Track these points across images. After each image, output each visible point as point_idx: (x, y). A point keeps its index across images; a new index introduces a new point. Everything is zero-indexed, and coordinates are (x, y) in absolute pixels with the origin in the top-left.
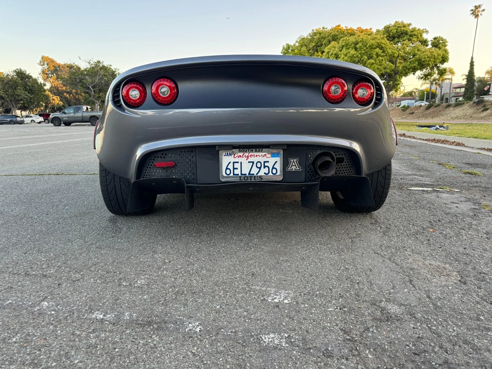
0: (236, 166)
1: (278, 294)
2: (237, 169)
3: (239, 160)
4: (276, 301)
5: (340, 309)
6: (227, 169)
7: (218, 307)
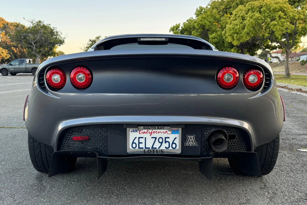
0: (141, 140)
2: (142, 143)
3: (144, 135)
6: (133, 143)
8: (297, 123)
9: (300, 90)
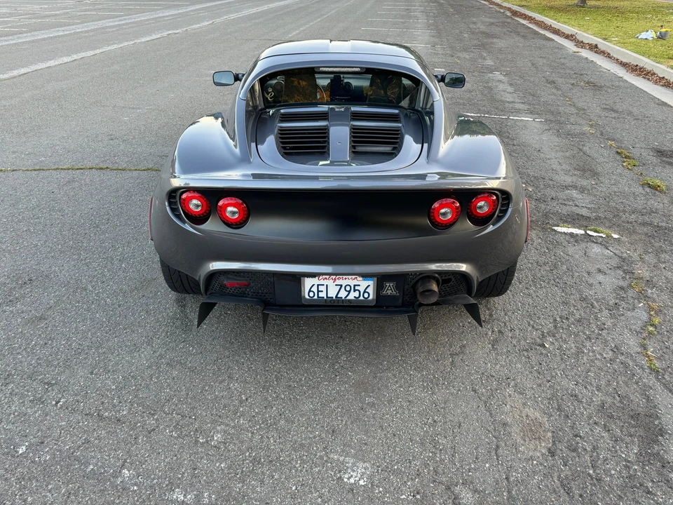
1: (355, 468)
4: (352, 481)
5: (414, 496)
7: (294, 488)
8: (568, 154)
9: (594, 48)
